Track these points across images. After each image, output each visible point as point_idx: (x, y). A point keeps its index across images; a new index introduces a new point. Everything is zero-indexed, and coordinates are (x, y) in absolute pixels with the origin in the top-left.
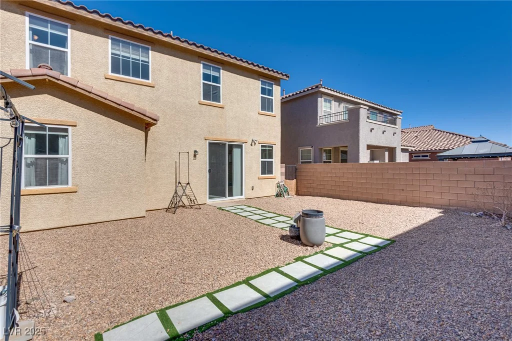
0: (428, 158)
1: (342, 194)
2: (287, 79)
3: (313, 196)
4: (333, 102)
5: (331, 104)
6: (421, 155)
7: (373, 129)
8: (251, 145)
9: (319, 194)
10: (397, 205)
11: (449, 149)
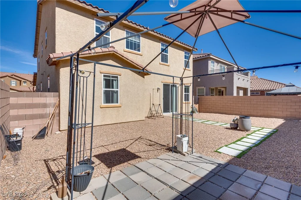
0: (259, 94)
1: (227, 112)
2: (196, 51)
3: (210, 113)
4: (215, 63)
5: (214, 64)
6: (255, 92)
7: (239, 78)
9: (212, 112)
10: (259, 117)
11: (273, 90)
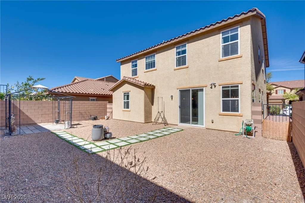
8: (211, 88)
